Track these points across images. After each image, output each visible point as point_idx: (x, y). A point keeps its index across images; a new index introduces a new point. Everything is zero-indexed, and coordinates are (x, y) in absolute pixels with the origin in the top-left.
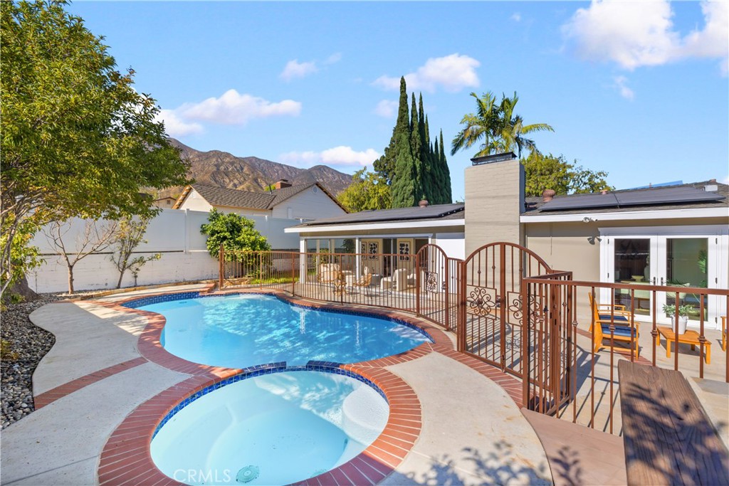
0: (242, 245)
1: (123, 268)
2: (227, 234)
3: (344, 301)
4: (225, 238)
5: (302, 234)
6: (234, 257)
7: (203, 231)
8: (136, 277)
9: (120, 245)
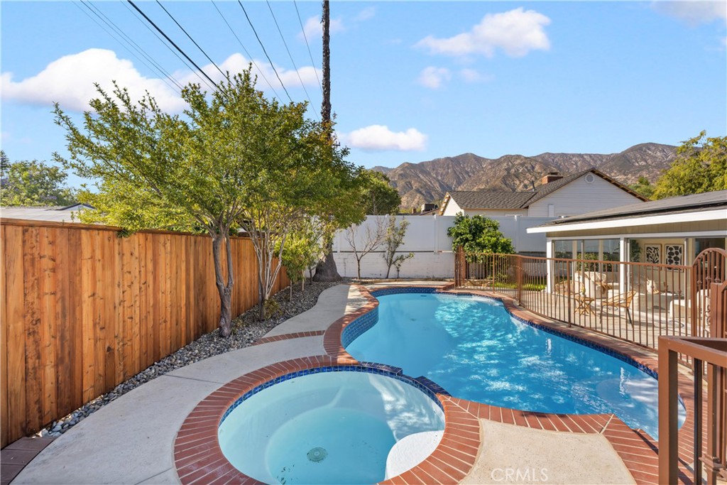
0: (483, 247)
1: (390, 263)
2: (469, 236)
3: (572, 322)
4: (467, 240)
5: (549, 235)
6: (475, 259)
7: (450, 234)
8: (398, 271)
9: (387, 246)
